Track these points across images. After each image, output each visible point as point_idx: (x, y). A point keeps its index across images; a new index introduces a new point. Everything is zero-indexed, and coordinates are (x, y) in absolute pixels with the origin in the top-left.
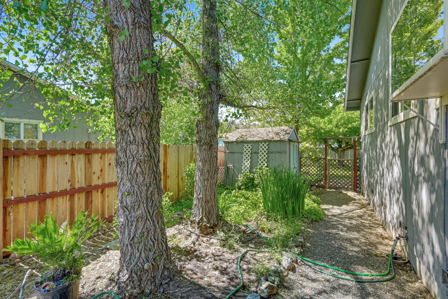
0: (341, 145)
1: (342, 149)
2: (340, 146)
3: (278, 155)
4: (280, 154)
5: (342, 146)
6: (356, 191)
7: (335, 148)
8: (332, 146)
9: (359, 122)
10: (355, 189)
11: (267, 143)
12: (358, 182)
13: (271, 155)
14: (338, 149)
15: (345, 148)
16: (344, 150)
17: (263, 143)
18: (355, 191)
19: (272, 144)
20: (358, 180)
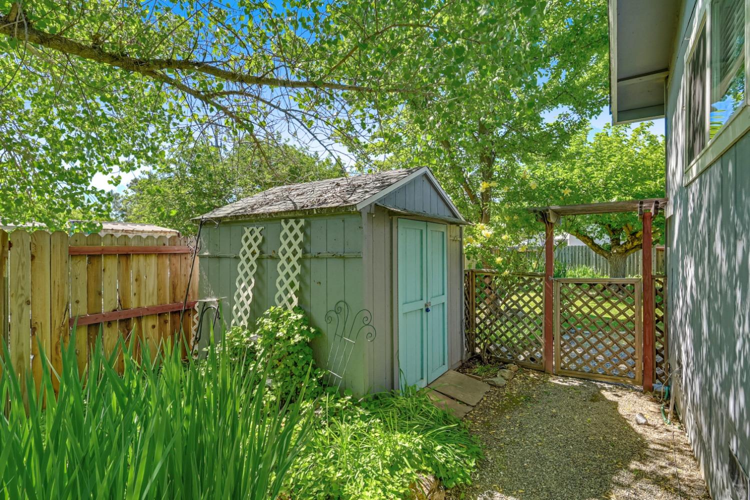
0: (618, 239)
1: (620, 250)
2: (616, 241)
3: (335, 266)
4: (341, 261)
5: (622, 243)
6: (651, 389)
7: (605, 249)
8: (597, 241)
9: (663, 179)
10: (648, 382)
11: (302, 222)
12: (658, 358)
13: (314, 265)
14: (610, 248)
15: (629, 246)
16: (627, 251)
17: (292, 222)
18: (648, 390)
19: (318, 226)
20: (658, 352)
